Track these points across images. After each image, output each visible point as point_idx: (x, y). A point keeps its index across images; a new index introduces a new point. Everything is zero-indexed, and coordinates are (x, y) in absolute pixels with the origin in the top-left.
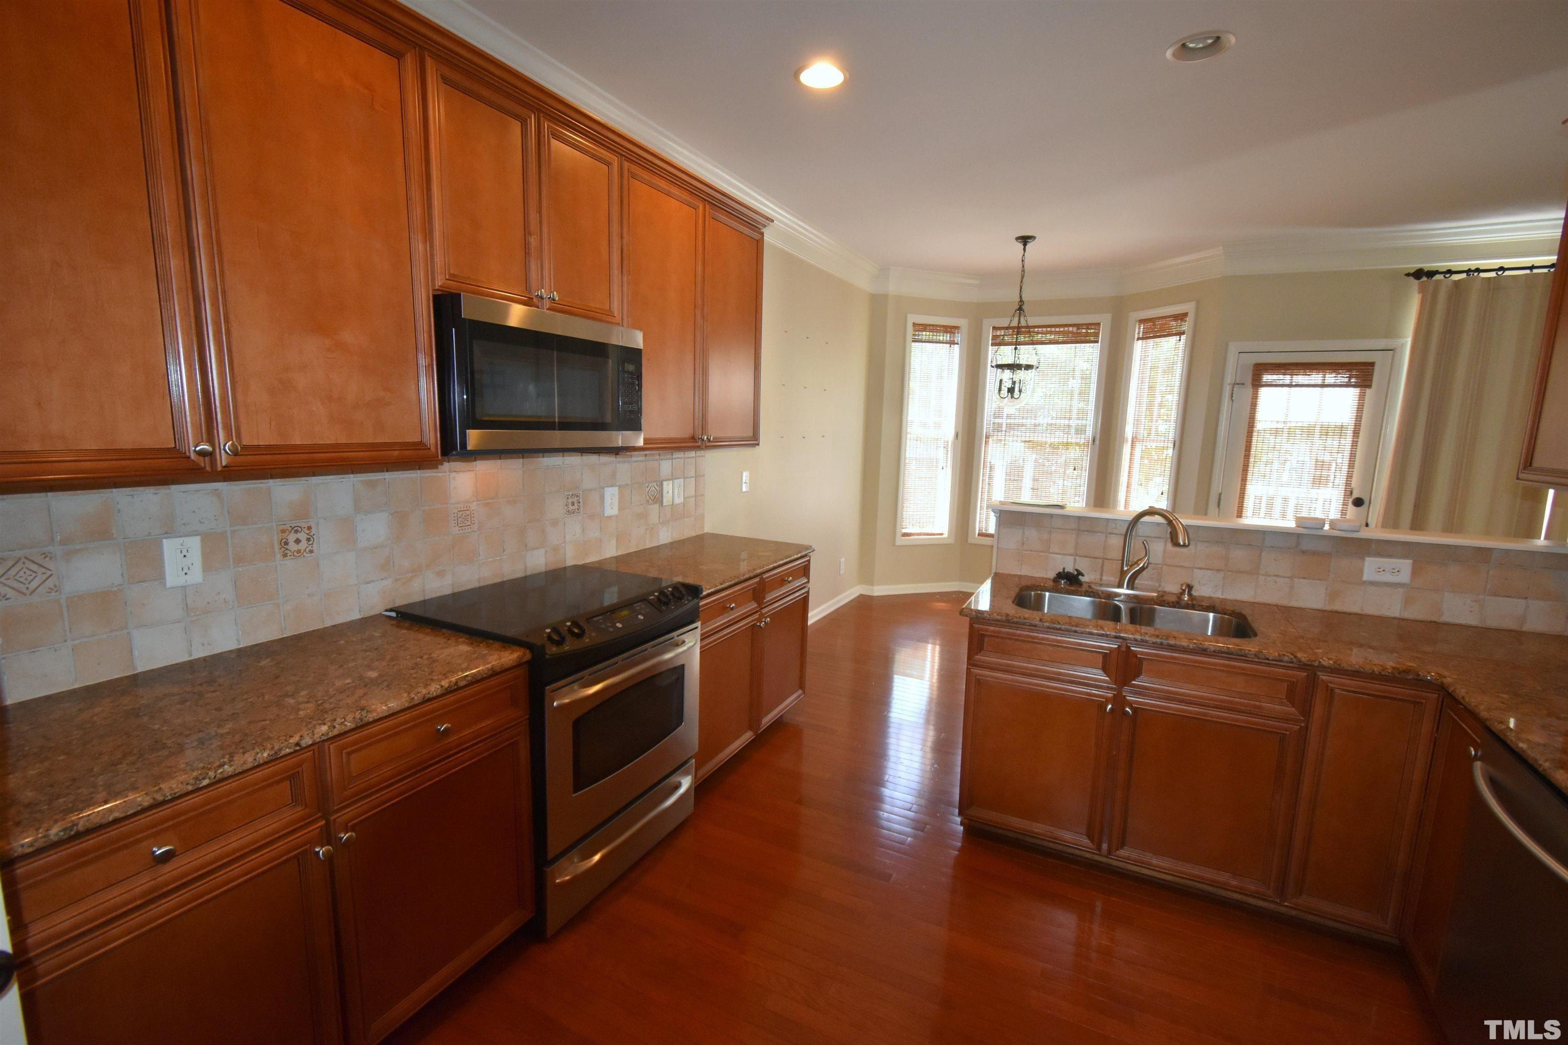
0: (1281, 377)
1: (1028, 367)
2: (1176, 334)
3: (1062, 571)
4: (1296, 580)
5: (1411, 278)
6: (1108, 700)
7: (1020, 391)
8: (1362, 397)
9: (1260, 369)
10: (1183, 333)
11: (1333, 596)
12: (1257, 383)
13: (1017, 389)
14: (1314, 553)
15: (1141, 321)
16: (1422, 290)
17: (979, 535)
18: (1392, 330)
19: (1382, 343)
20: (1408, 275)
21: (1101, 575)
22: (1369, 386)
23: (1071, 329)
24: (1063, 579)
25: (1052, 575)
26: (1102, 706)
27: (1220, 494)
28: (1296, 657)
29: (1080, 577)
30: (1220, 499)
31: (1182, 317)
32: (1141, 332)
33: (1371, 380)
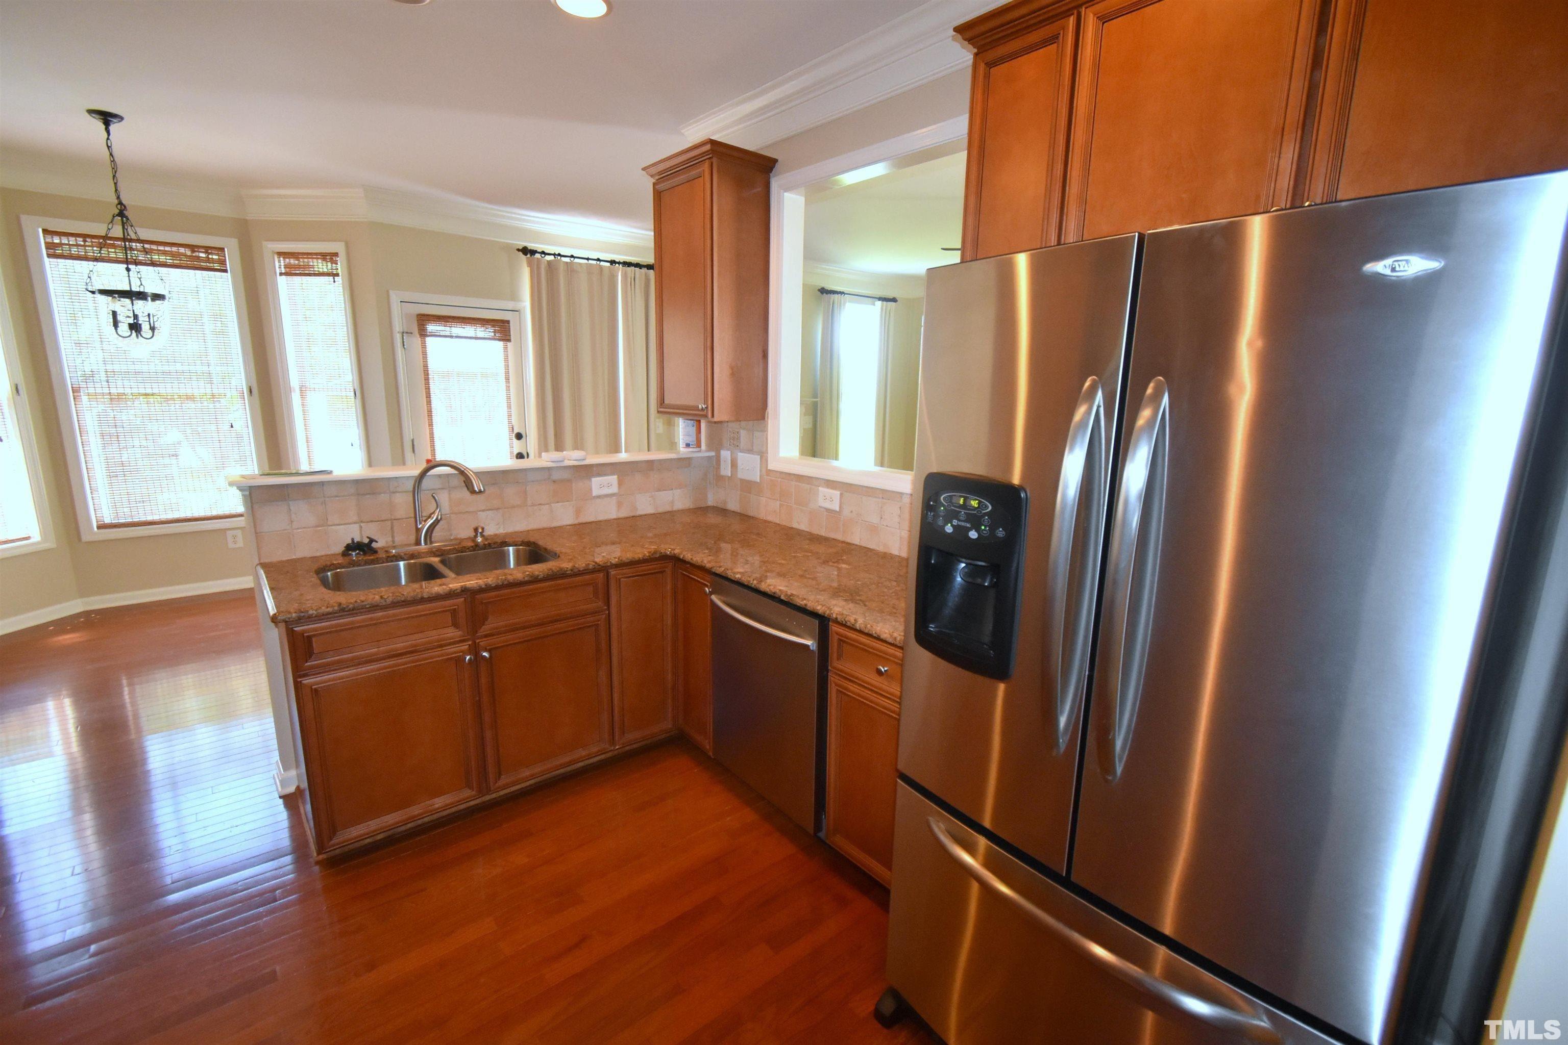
0: (443, 328)
1: (157, 297)
2: (328, 274)
3: (350, 542)
4: (553, 505)
5: (521, 253)
6: (465, 653)
7: (153, 329)
8: (506, 348)
9: (423, 320)
10: (337, 275)
11: (578, 512)
12: (423, 334)
13: (145, 327)
14: (562, 481)
15: (280, 254)
16: (530, 264)
17: (99, 527)
18: (514, 296)
19: (510, 305)
20: (518, 250)
21: (393, 537)
22: (509, 340)
23: (182, 250)
24: (354, 550)
25: (339, 548)
26: (459, 661)
27: (413, 441)
28: (596, 563)
29: (374, 545)
30: (413, 445)
31: (330, 257)
32: (282, 267)
33: (510, 335)
